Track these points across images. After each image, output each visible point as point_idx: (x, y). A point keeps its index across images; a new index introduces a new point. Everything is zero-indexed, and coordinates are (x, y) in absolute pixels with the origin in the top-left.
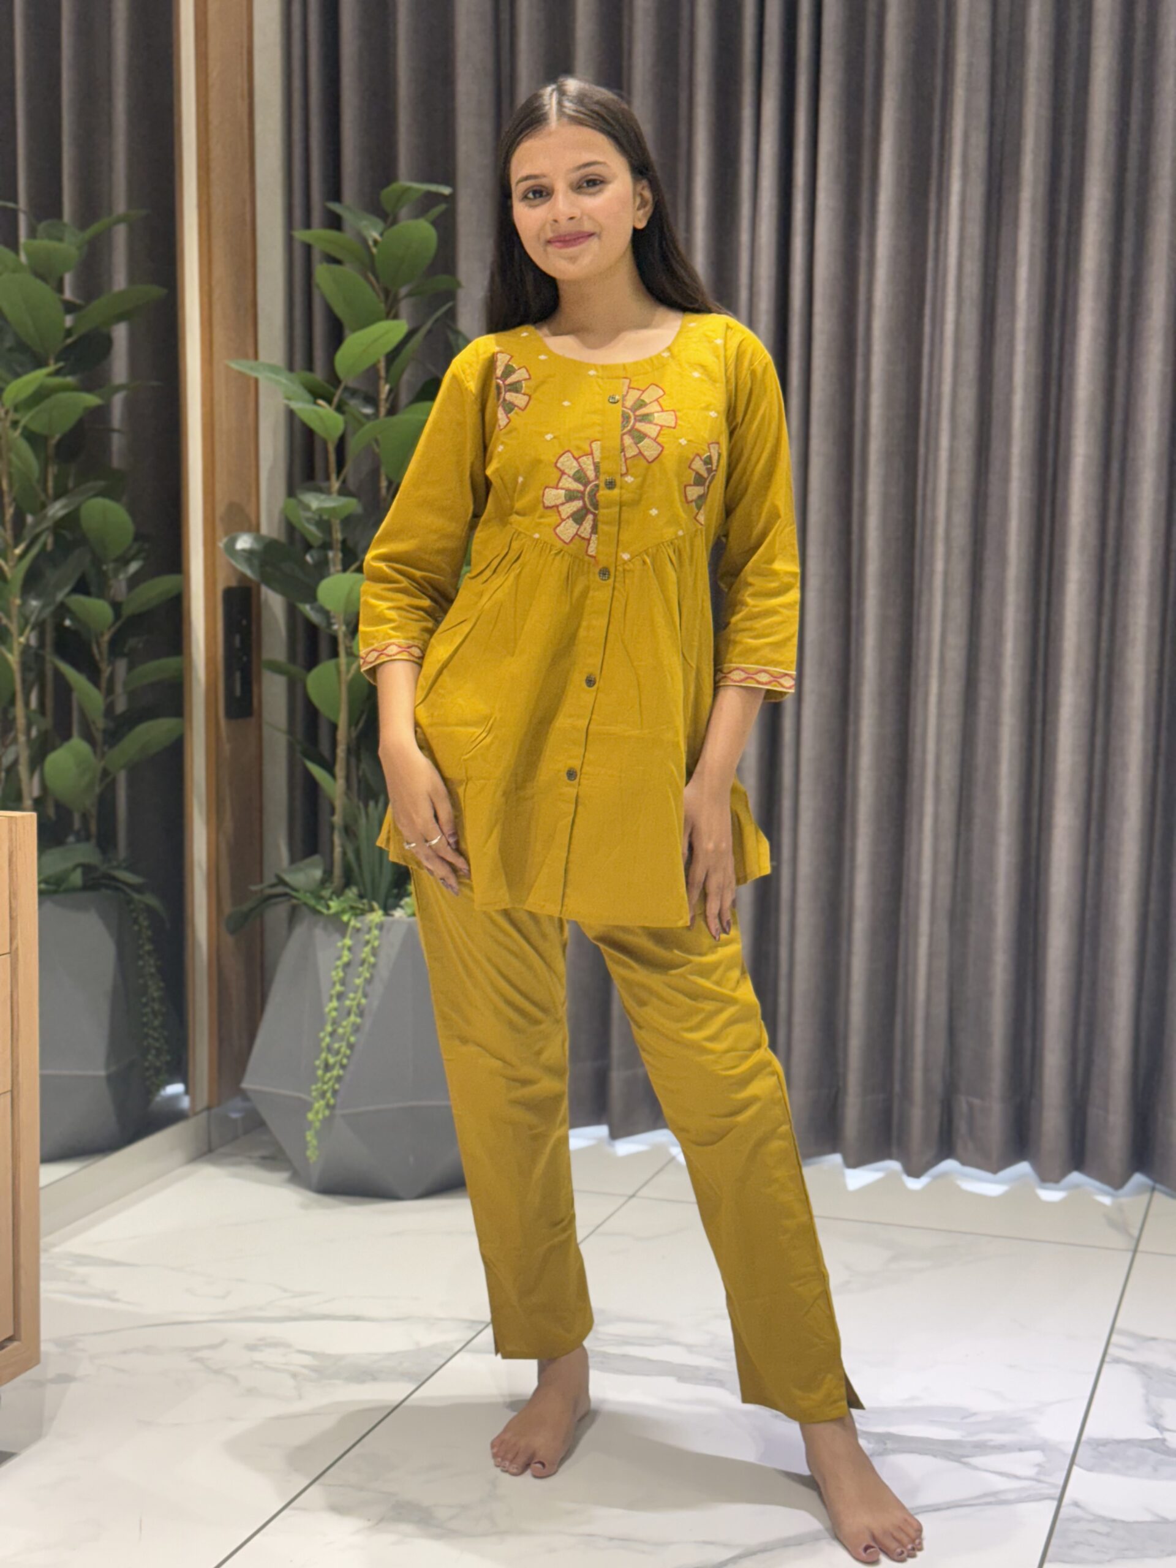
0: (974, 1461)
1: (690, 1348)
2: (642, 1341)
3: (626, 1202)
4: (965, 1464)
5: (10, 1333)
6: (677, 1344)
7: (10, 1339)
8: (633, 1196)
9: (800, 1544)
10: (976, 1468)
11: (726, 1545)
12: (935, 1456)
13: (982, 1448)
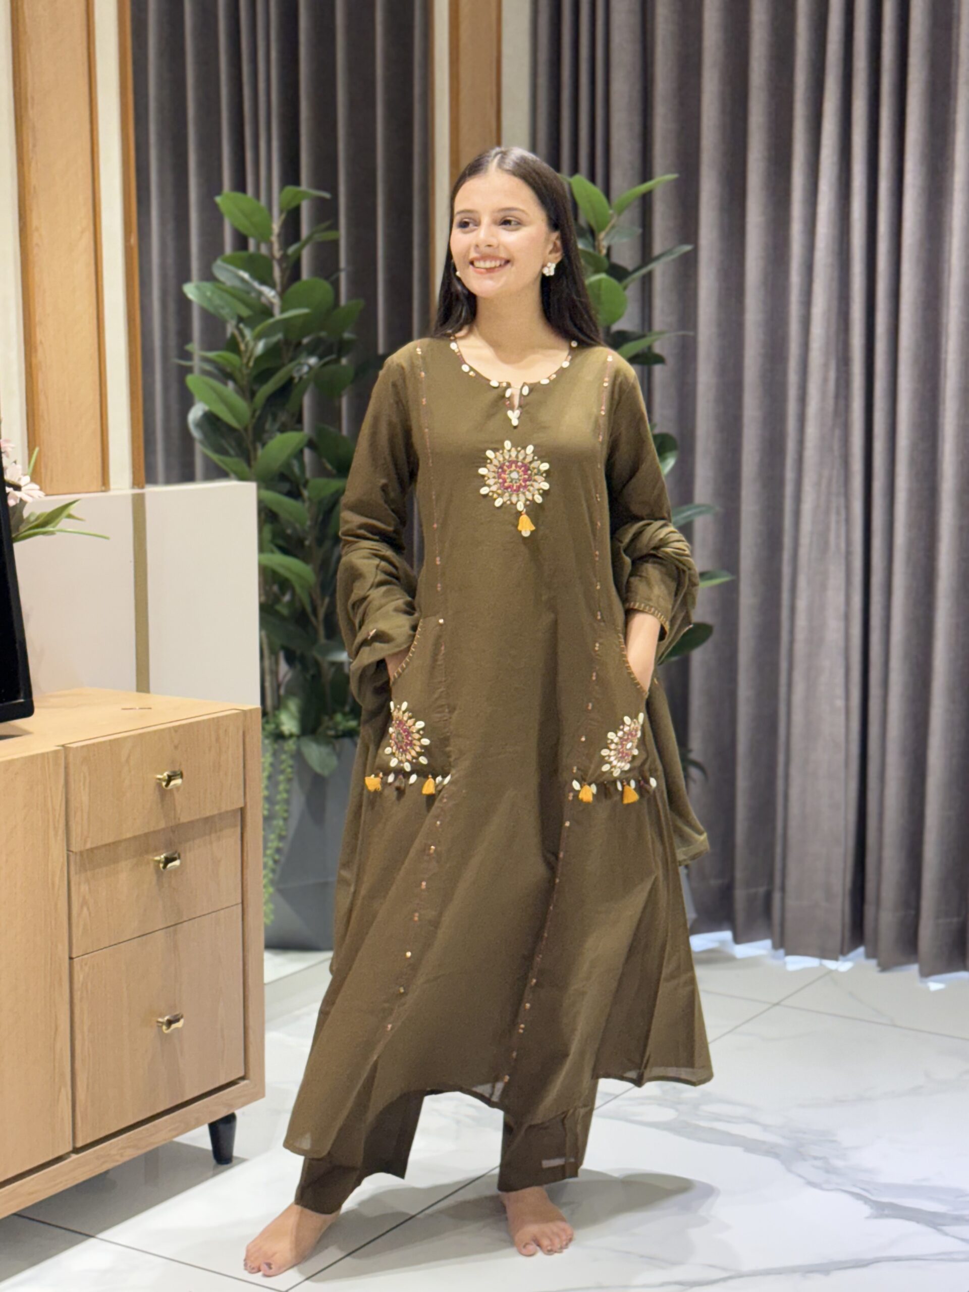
0: (946, 1229)
1: (766, 1127)
2: (730, 1119)
3: (768, 1009)
4: (939, 1230)
5: (241, 1074)
6: (756, 1123)
7: (243, 1078)
8: (777, 1004)
9: (780, 1273)
10: (946, 1234)
11: (724, 1269)
12: (918, 1222)
13: (958, 1220)
